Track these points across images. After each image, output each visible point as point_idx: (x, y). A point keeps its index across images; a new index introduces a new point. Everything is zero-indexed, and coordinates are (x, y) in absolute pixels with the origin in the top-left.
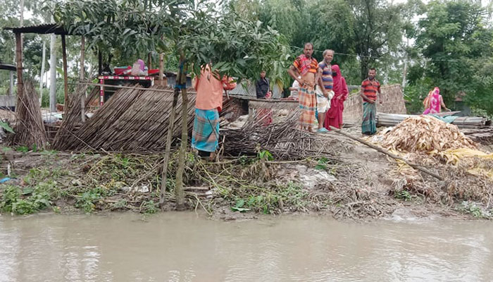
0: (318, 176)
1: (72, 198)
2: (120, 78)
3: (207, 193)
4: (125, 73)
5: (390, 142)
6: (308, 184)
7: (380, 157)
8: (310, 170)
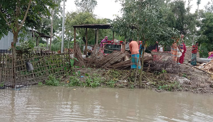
0: (184, 79)
1: (104, 83)
2: (110, 44)
3: (147, 83)
4: (112, 42)
5: (207, 68)
6: (181, 82)
7: (204, 74)
8: (180, 77)
